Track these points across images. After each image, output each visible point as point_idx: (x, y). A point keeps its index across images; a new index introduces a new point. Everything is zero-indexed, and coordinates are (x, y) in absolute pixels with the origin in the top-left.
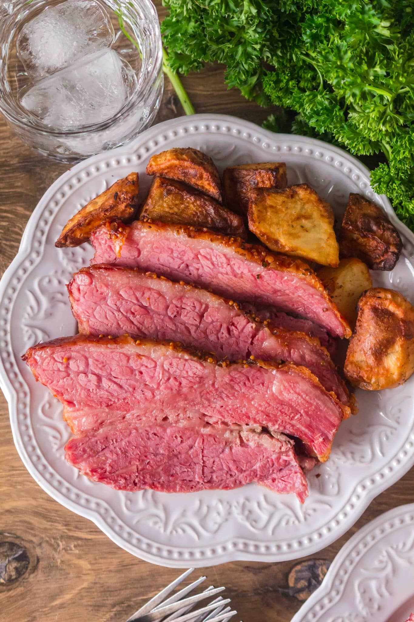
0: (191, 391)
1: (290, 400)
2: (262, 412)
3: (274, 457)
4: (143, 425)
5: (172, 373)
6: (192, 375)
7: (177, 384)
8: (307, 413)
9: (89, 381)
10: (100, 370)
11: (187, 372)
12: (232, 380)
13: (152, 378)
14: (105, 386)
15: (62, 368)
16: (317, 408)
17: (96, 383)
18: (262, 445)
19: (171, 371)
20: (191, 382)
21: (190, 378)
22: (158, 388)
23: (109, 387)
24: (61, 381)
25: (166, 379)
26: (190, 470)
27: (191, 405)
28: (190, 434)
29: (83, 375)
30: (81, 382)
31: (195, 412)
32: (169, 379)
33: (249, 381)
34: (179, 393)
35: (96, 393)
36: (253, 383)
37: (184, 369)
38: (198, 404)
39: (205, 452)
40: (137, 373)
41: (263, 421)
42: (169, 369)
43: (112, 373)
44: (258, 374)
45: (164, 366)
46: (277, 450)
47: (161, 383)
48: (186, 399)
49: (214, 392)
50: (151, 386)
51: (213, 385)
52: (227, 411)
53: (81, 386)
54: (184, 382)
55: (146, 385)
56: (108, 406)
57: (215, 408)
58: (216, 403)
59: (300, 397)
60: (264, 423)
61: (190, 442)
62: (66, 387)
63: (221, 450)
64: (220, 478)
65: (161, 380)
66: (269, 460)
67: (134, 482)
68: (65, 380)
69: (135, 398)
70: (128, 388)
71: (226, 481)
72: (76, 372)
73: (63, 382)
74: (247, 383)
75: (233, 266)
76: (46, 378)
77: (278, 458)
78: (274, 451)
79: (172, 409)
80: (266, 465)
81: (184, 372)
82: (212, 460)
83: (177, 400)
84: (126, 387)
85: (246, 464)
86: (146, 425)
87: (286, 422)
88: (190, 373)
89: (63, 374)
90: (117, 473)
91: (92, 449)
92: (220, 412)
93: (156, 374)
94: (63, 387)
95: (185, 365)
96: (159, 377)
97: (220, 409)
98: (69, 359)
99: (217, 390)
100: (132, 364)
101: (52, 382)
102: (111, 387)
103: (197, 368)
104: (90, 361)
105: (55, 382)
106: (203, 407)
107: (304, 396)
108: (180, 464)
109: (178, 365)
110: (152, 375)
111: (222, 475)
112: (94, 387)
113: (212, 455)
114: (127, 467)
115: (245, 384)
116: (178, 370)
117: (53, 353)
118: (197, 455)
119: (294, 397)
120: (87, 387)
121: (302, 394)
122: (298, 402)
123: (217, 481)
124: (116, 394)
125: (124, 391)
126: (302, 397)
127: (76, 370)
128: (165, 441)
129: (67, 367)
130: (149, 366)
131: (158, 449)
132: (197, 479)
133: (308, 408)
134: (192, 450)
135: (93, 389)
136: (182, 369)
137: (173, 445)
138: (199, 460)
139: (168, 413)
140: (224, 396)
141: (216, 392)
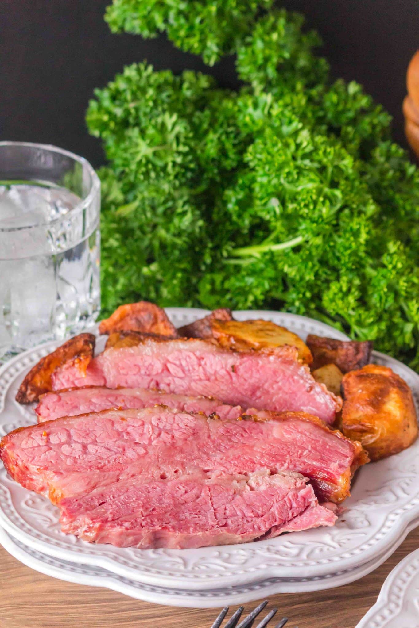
0: (186, 443)
1: (293, 440)
2: (267, 454)
3: (290, 495)
4: (140, 482)
5: (162, 428)
6: (184, 427)
7: (170, 436)
8: (315, 449)
9: (73, 449)
10: (84, 439)
11: (178, 425)
12: (227, 432)
13: (142, 435)
14: (92, 451)
15: (42, 443)
16: (325, 444)
17: (81, 450)
18: (275, 485)
19: (161, 426)
20: (184, 433)
21: (182, 430)
22: (150, 444)
23: (97, 451)
24: (43, 455)
25: (157, 433)
26: (200, 516)
27: (189, 460)
28: (194, 485)
29: (67, 446)
30: (64, 452)
31: (195, 468)
32: (159, 434)
33: (245, 431)
34: (173, 446)
35: (84, 459)
36: (251, 433)
37: (174, 423)
38: (196, 458)
39: (214, 500)
40: (124, 434)
41: (269, 463)
42: (158, 424)
43: (97, 439)
44: (254, 425)
45: (153, 422)
46: (292, 487)
47: (152, 438)
48: (182, 451)
49: (211, 444)
50: (142, 443)
51: (209, 437)
52: (229, 462)
53: (65, 455)
54: (177, 434)
55: (136, 444)
56: (98, 468)
57: (215, 461)
58: (215, 456)
59: (304, 436)
60: (272, 464)
61: (195, 491)
62: (49, 459)
63: (230, 497)
64: (236, 524)
65: (152, 435)
66: (286, 499)
67: (141, 525)
68: (47, 453)
69: (127, 457)
70: (117, 450)
71: (243, 527)
72: (58, 444)
73: (45, 455)
74: (244, 434)
75: (205, 366)
76: (26, 456)
77: (296, 496)
78: (289, 489)
79: (169, 464)
80: (283, 505)
81: (175, 425)
82: (223, 507)
83: (172, 454)
84: (114, 449)
85: (262, 507)
86: (144, 482)
87: (295, 460)
88: (181, 425)
89: (45, 448)
90: (121, 519)
91: (88, 504)
92: (221, 464)
93: (145, 431)
94: (46, 460)
95: (174, 419)
96: (149, 432)
97: (221, 461)
98: (48, 435)
99: (214, 442)
100: (118, 427)
101: (33, 459)
102: (99, 451)
103: (188, 419)
104: (72, 432)
105: (36, 458)
106: (202, 461)
107: (308, 434)
108: (189, 511)
109: (167, 419)
110: (140, 431)
111: (237, 521)
112: (80, 453)
113: (222, 502)
114: (130, 514)
115: (242, 435)
116: (168, 424)
117: (31, 434)
118: (206, 503)
119: (299, 436)
120: (73, 455)
121: (305, 432)
122: (303, 440)
123: (233, 525)
124: (105, 457)
125: (113, 453)
126: (306, 435)
127: (58, 442)
128: (168, 492)
129: (48, 441)
130: (136, 425)
131: (161, 499)
132: (211, 522)
133: (315, 444)
134: (199, 499)
135: (79, 456)
136: (172, 423)
137: (177, 495)
138: (208, 506)
139: (165, 469)
140: (222, 448)
141: (213, 444)
